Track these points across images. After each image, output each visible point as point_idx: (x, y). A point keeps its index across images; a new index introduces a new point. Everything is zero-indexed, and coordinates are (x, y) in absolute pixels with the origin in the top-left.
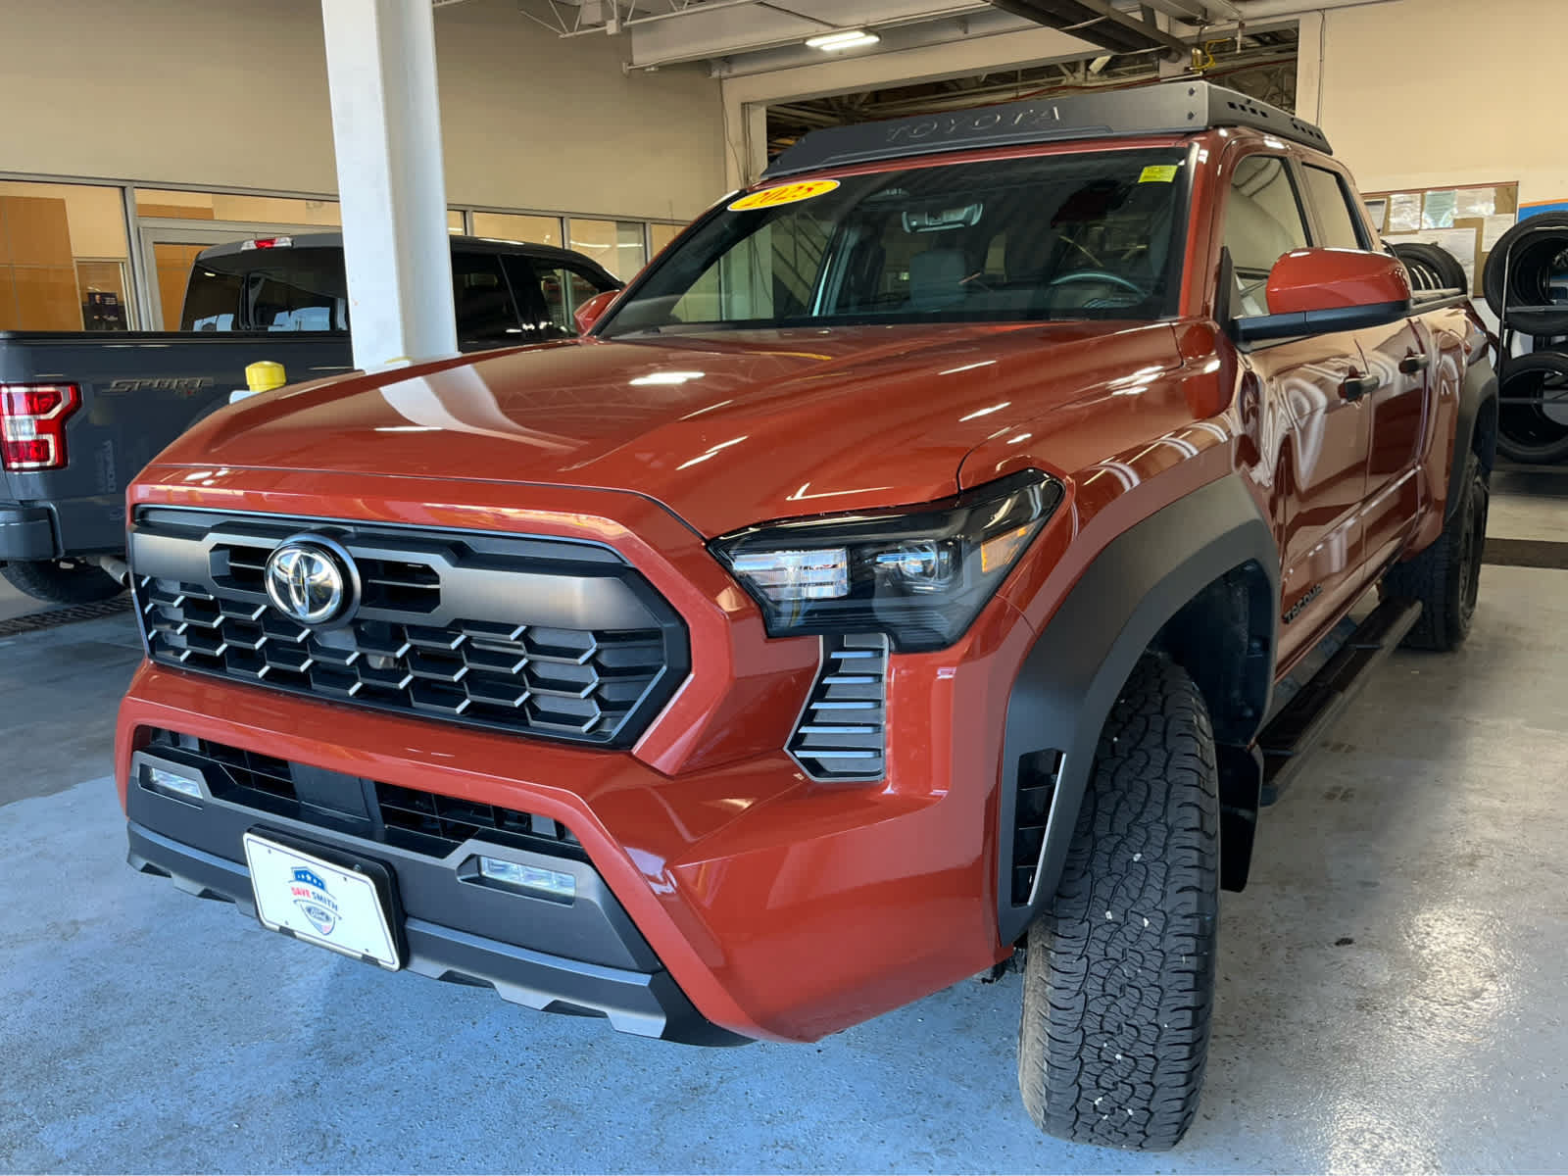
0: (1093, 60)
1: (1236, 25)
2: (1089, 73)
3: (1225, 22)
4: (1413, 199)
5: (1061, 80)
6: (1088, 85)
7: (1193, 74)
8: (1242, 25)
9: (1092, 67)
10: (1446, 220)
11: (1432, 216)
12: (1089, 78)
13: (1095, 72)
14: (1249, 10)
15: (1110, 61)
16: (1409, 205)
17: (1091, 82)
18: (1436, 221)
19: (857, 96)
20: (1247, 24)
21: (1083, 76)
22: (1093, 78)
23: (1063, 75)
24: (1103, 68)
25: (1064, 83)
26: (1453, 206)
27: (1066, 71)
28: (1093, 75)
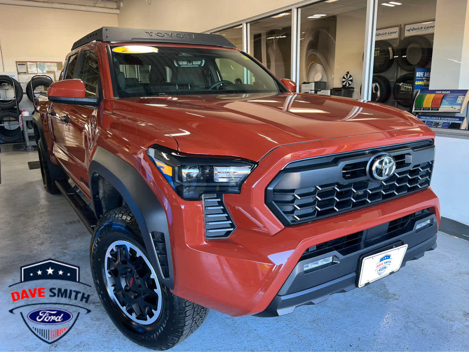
4: (34, 64)
11: (40, 69)
16: (33, 66)
18: (42, 71)
26: (46, 67)
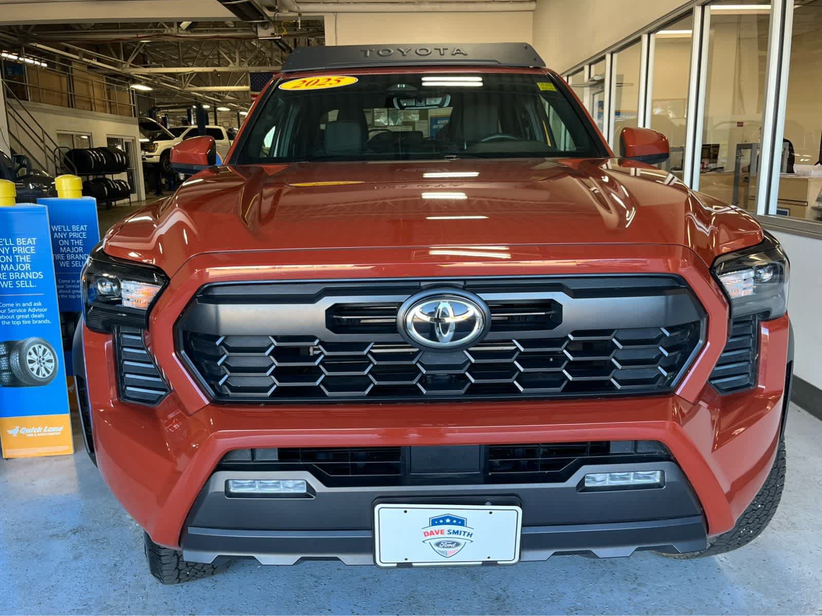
0: (182, 22)
1: (297, 14)
2: (179, 28)
3: (287, 12)
5: (164, 31)
6: (180, 35)
7: (275, 37)
8: (300, 15)
9: (181, 25)
10: (399, 121)
11: (393, 120)
12: (180, 32)
13: (184, 28)
14: (303, 8)
15: (191, 23)
17: (181, 34)
18: (395, 122)
19: (29, 26)
20: (303, 15)
21: (177, 30)
22: (182, 32)
23: (164, 28)
24: (188, 27)
25: (165, 32)
27: (166, 27)
28: (182, 30)
